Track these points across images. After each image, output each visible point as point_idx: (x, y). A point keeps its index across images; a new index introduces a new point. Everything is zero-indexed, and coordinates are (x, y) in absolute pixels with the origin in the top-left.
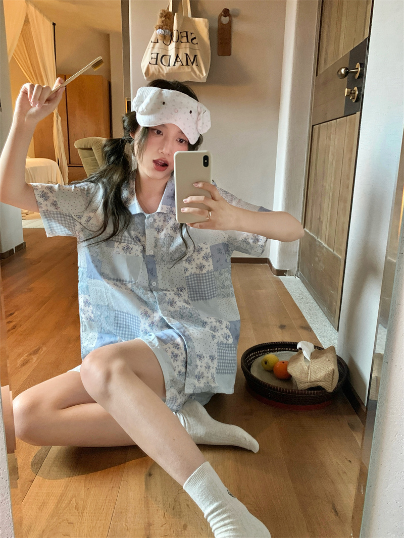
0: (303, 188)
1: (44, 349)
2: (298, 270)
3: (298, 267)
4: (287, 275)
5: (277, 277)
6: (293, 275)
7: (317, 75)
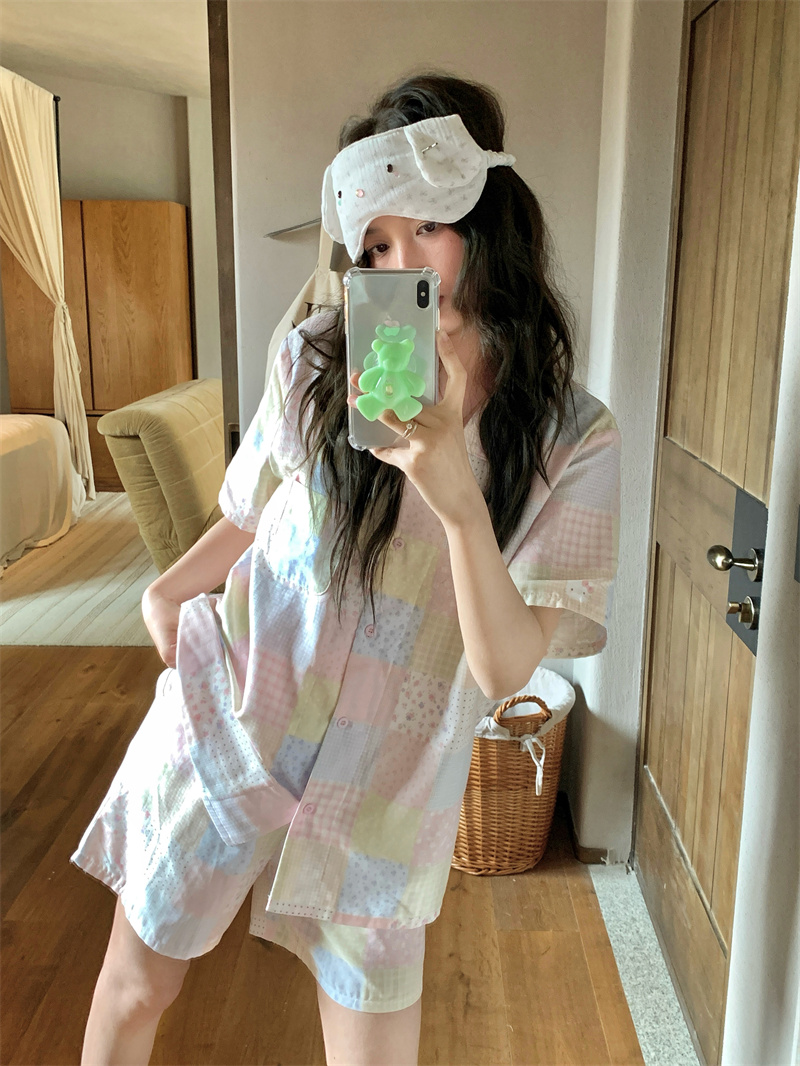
0: (640, 668)
2: (632, 854)
3: (633, 847)
4: (608, 862)
5: (583, 866)
6: (622, 862)
7: (665, 434)
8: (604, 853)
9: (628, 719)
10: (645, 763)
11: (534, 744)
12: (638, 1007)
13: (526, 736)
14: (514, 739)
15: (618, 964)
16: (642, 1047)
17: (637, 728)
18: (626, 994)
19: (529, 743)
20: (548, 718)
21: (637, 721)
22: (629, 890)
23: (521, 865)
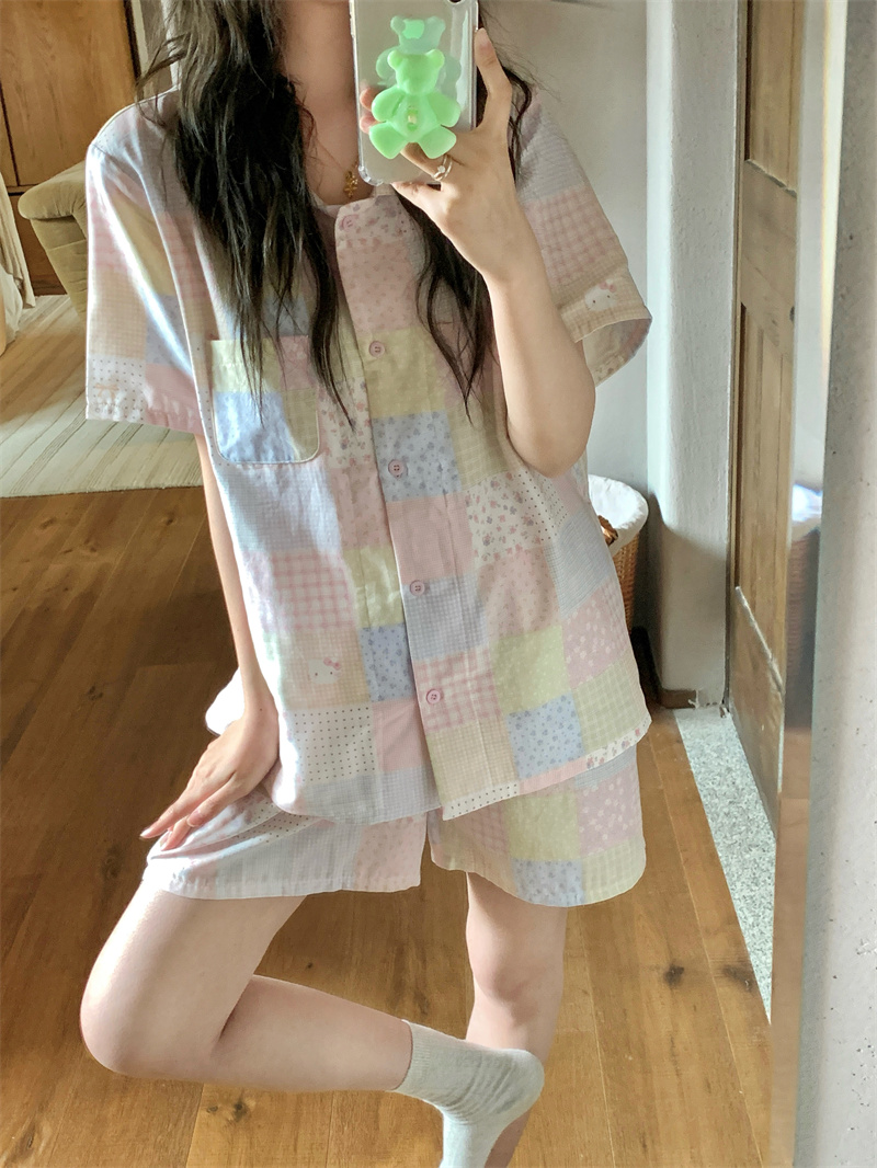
1: (46, 1130)
2: (727, 693)
3: (727, 685)
4: (697, 706)
5: (669, 711)
6: (715, 704)
7: (747, 157)
9: (714, 532)
10: (736, 584)
12: (734, 869)
15: (710, 820)
17: (726, 542)
18: (720, 855)
20: (613, 540)
21: (725, 534)
22: (723, 736)
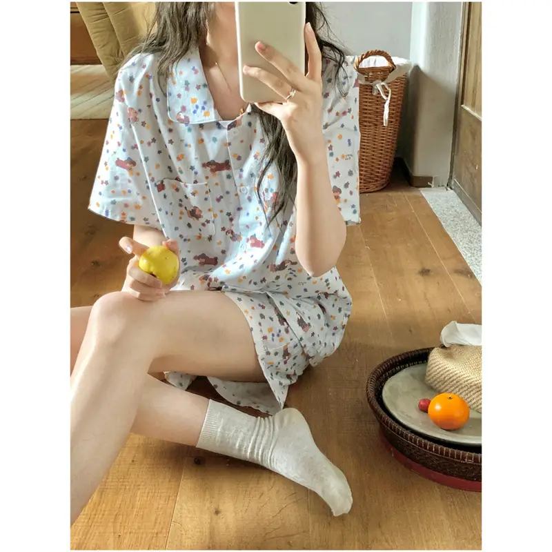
2: (451, 177)
3: (451, 172)
4: (433, 186)
5: (416, 189)
6: (443, 186)
8: (430, 179)
10: (462, 103)
11: (383, 86)
13: (377, 81)
14: (368, 83)
16: (462, 253)
17: (456, 83)
18: (449, 233)
19: (378, 86)
20: (393, 69)
21: (456, 77)
22: (448, 196)
23: (372, 187)
